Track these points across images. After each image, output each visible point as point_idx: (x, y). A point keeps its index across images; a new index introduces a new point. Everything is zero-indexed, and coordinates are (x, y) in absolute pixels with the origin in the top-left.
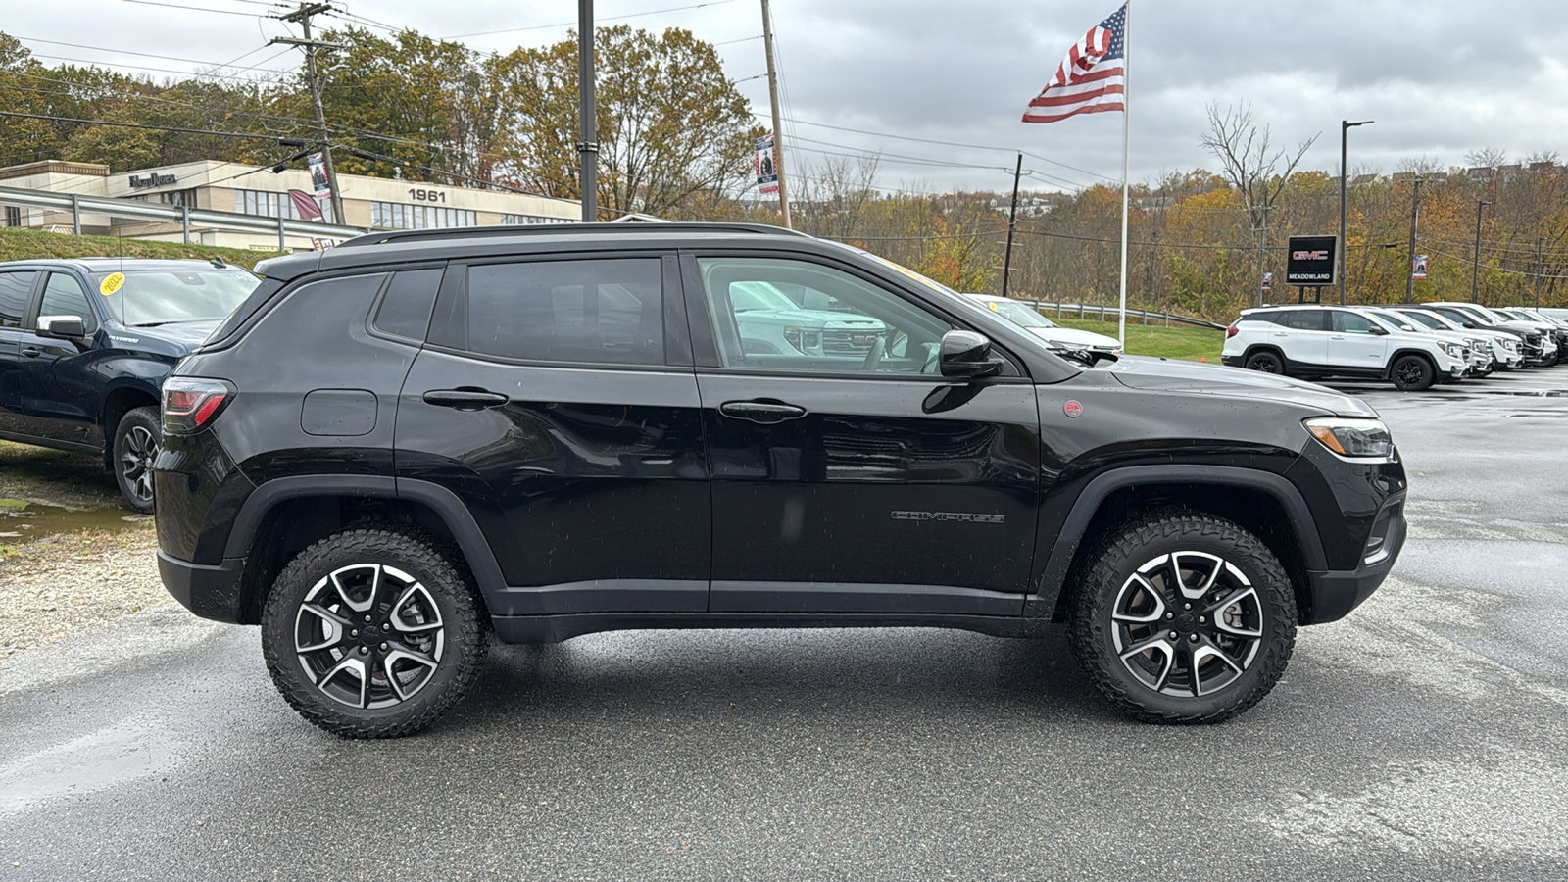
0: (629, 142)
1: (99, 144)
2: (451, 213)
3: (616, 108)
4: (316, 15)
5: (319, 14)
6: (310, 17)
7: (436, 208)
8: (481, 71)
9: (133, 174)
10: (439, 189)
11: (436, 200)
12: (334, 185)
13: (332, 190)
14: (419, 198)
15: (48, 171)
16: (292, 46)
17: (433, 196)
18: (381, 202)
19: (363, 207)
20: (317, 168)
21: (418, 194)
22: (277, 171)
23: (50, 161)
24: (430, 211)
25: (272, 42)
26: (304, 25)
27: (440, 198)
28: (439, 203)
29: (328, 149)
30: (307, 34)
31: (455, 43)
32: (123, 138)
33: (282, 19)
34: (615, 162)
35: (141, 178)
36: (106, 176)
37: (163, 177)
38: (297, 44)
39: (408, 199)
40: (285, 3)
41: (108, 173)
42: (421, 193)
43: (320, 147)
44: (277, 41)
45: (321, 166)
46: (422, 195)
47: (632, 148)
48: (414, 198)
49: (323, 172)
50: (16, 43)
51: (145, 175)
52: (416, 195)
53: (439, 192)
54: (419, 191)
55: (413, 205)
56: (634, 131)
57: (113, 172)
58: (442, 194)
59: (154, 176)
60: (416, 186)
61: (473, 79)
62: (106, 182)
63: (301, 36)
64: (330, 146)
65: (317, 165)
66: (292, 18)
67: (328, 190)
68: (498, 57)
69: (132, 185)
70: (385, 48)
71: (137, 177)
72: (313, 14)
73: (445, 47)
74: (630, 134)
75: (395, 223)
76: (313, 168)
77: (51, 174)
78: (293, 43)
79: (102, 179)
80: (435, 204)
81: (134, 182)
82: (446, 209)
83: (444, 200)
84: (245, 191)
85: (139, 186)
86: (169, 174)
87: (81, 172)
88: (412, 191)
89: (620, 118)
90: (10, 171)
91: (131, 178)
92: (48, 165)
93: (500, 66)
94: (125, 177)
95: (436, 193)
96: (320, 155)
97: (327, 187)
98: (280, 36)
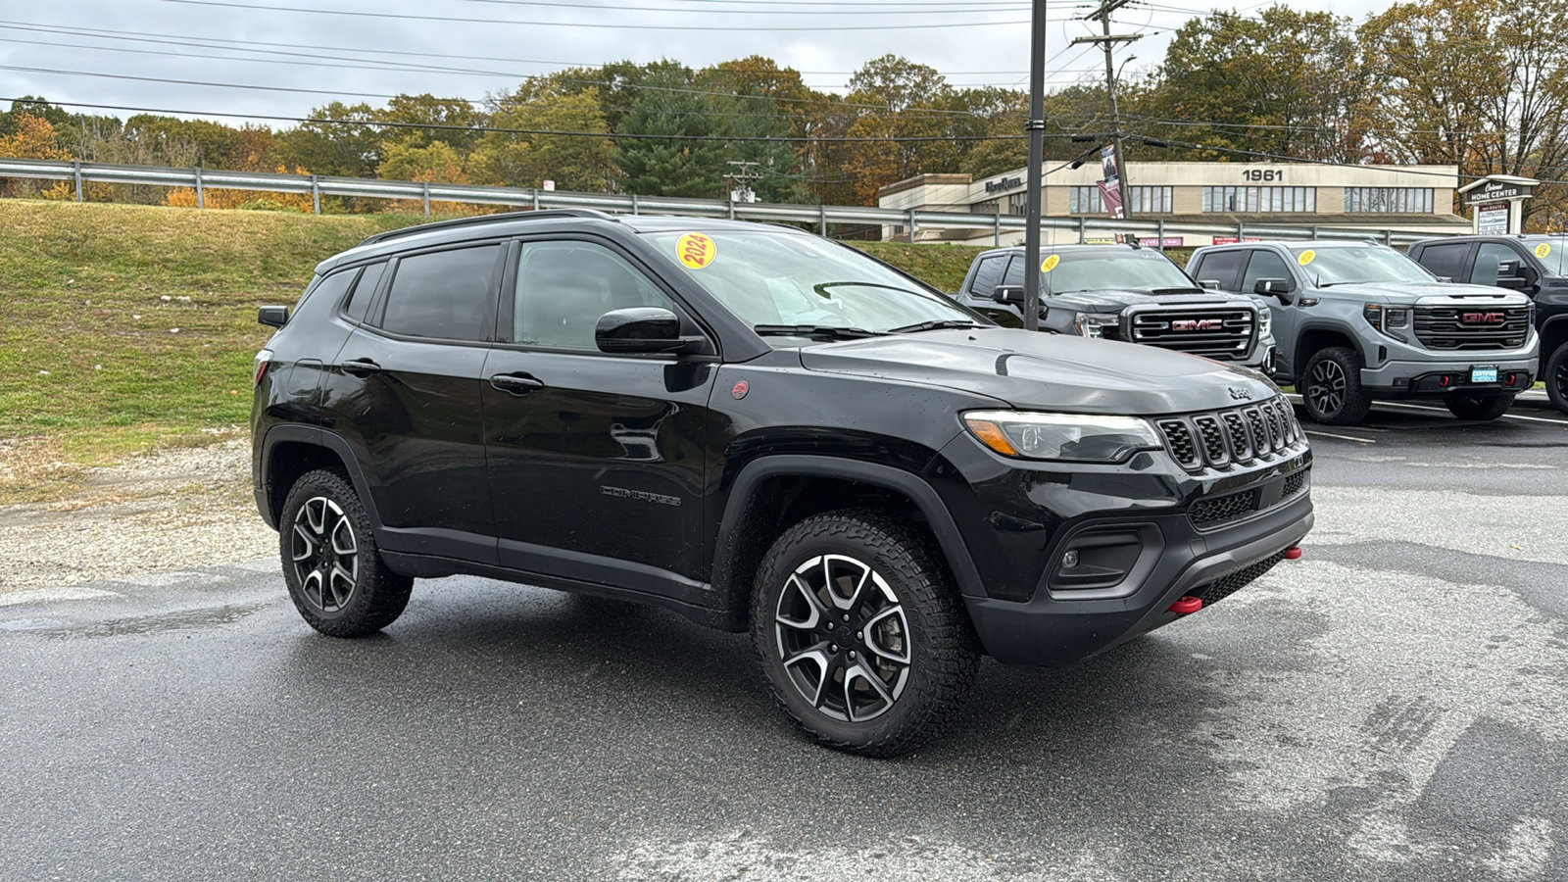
0: (1525, 92)
1: (989, 154)
2: (1288, 193)
3: (1510, 54)
4: (1115, 11)
5: (1119, 8)
6: (1109, 14)
7: (1272, 187)
8: (1353, 37)
9: (988, 180)
10: (1276, 168)
11: (1272, 179)
12: (1123, 176)
13: (1120, 181)
14: (1253, 179)
15: (923, 184)
16: (1093, 44)
17: (1269, 175)
18: (1213, 187)
19: (1194, 193)
20: (1109, 160)
21: (1253, 174)
22: (1075, 167)
23: (926, 175)
24: (1266, 192)
25: (1073, 43)
26: (1104, 22)
27: (1276, 177)
28: (1276, 181)
29: (1119, 140)
30: (1106, 30)
31: (1321, 12)
32: (1008, 146)
33: (1086, 19)
34: (1503, 117)
35: (994, 183)
36: (969, 184)
37: (1012, 181)
38: (1097, 41)
39: (1242, 180)
40: (1086, 4)
41: (971, 181)
42: (1257, 173)
43: (1112, 138)
44: (1077, 41)
45: (1112, 158)
46: (1256, 175)
47: (1528, 98)
48: (1248, 179)
49: (1113, 163)
50: (934, 72)
51: (997, 180)
52: (1251, 176)
53: (1275, 171)
54: (1253, 172)
55: (1247, 187)
56: (1532, 78)
57: (974, 180)
58: (1280, 172)
59: (1004, 180)
60: (1251, 167)
61: (1344, 49)
62: (968, 189)
63: (1100, 33)
64: (1121, 137)
65: (1109, 159)
66: (1095, 17)
67: (1117, 181)
68: (1374, 18)
69: (987, 190)
70: (1249, 27)
71: (991, 183)
72: (1111, 10)
73: (1311, 18)
74: (1527, 83)
75: (1215, 206)
76: (1105, 160)
77: (926, 186)
78: (1092, 41)
79: (966, 186)
80: (1272, 183)
81: (990, 188)
82: (1283, 187)
83: (1280, 179)
84: (1079, 187)
85: (992, 191)
86: (1015, 177)
87: (948, 182)
88: (1247, 172)
89: (1514, 66)
90: (898, 186)
91: (987, 184)
92: (924, 178)
93: (1373, 29)
94: (982, 184)
95: (1272, 172)
96: (1112, 147)
97: (1116, 178)
98: (1079, 36)
